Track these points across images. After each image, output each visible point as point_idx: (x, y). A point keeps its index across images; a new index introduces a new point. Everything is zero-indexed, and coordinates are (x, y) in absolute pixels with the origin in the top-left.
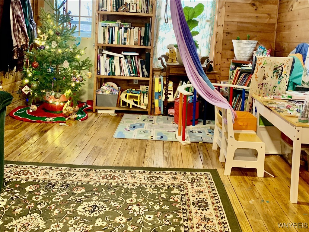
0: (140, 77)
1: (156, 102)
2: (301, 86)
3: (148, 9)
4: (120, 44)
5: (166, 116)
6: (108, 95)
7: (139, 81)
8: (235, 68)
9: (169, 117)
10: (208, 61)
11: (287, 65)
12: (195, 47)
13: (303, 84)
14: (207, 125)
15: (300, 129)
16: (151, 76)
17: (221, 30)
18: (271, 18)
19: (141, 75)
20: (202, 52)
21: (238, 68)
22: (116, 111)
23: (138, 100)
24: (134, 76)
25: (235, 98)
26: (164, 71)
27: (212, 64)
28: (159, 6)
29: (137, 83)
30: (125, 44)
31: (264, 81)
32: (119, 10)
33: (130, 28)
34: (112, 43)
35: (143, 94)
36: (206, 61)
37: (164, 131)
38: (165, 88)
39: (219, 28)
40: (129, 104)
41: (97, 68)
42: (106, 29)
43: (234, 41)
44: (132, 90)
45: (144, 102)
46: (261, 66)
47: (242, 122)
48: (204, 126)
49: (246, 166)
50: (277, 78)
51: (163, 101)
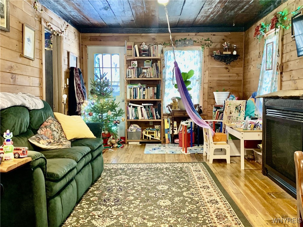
0: (155, 119)
1: (166, 135)
2: (254, 117)
3: (158, 75)
4: (141, 98)
5: (173, 143)
6: (135, 132)
7: (153, 122)
8: (216, 110)
9: (175, 144)
11: (243, 105)
12: (190, 97)
14: (200, 147)
15: (243, 133)
16: (162, 118)
17: (206, 86)
18: (238, 76)
19: (156, 118)
20: (195, 101)
21: (218, 110)
22: (140, 143)
23: (154, 134)
24: (151, 119)
25: (217, 130)
26: (170, 115)
27: (202, 109)
28: (164, 72)
29: (152, 124)
30: (144, 98)
31: (231, 115)
32: (139, 77)
33: (147, 88)
34: (136, 98)
35: (157, 131)
36: (197, 107)
37: (173, 150)
38: (171, 126)
39: (205, 84)
40: (149, 138)
41: (127, 115)
42: (131, 90)
43: (215, 93)
44: (150, 128)
45: (157, 136)
46: (228, 106)
47: (218, 137)
48: (198, 147)
50: (238, 112)
51: (171, 134)
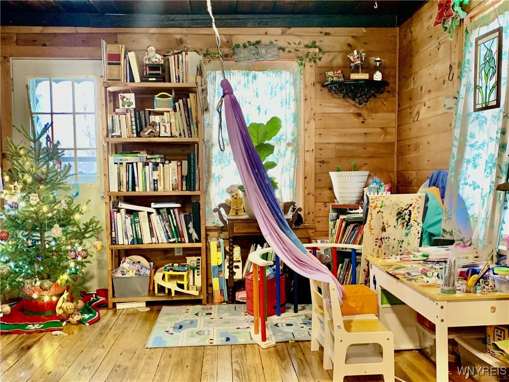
0: (184, 242)
1: (215, 282)
2: (442, 238)
3: (190, 130)
4: (148, 190)
5: (233, 303)
6: (132, 277)
7: (184, 249)
8: (338, 217)
9: (237, 306)
10: (294, 209)
11: (417, 206)
12: (272, 188)
13: (444, 235)
14: (300, 313)
15: (444, 304)
16: (203, 240)
17: (310, 158)
18: (386, 133)
19: (187, 240)
20: (284, 195)
21: (342, 217)
22: (148, 304)
23: (184, 281)
24: (174, 242)
25: (340, 265)
26: (225, 231)
27: (302, 213)
28: (208, 125)
29: (181, 254)
30: (155, 189)
31: (384, 234)
32: (142, 134)
33: (164, 164)
34: (134, 189)
35: (192, 271)
36: (291, 209)
37: (230, 329)
38: (228, 257)
39: (307, 154)
40: (170, 290)
41: (111, 234)
42: (121, 167)
43: (333, 175)
44: (173, 266)
45: (194, 285)
46: (377, 210)
47: (353, 302)
48: (296, 314)
49: (365, 372)
50: (403, 227)
51: (226, 280)
